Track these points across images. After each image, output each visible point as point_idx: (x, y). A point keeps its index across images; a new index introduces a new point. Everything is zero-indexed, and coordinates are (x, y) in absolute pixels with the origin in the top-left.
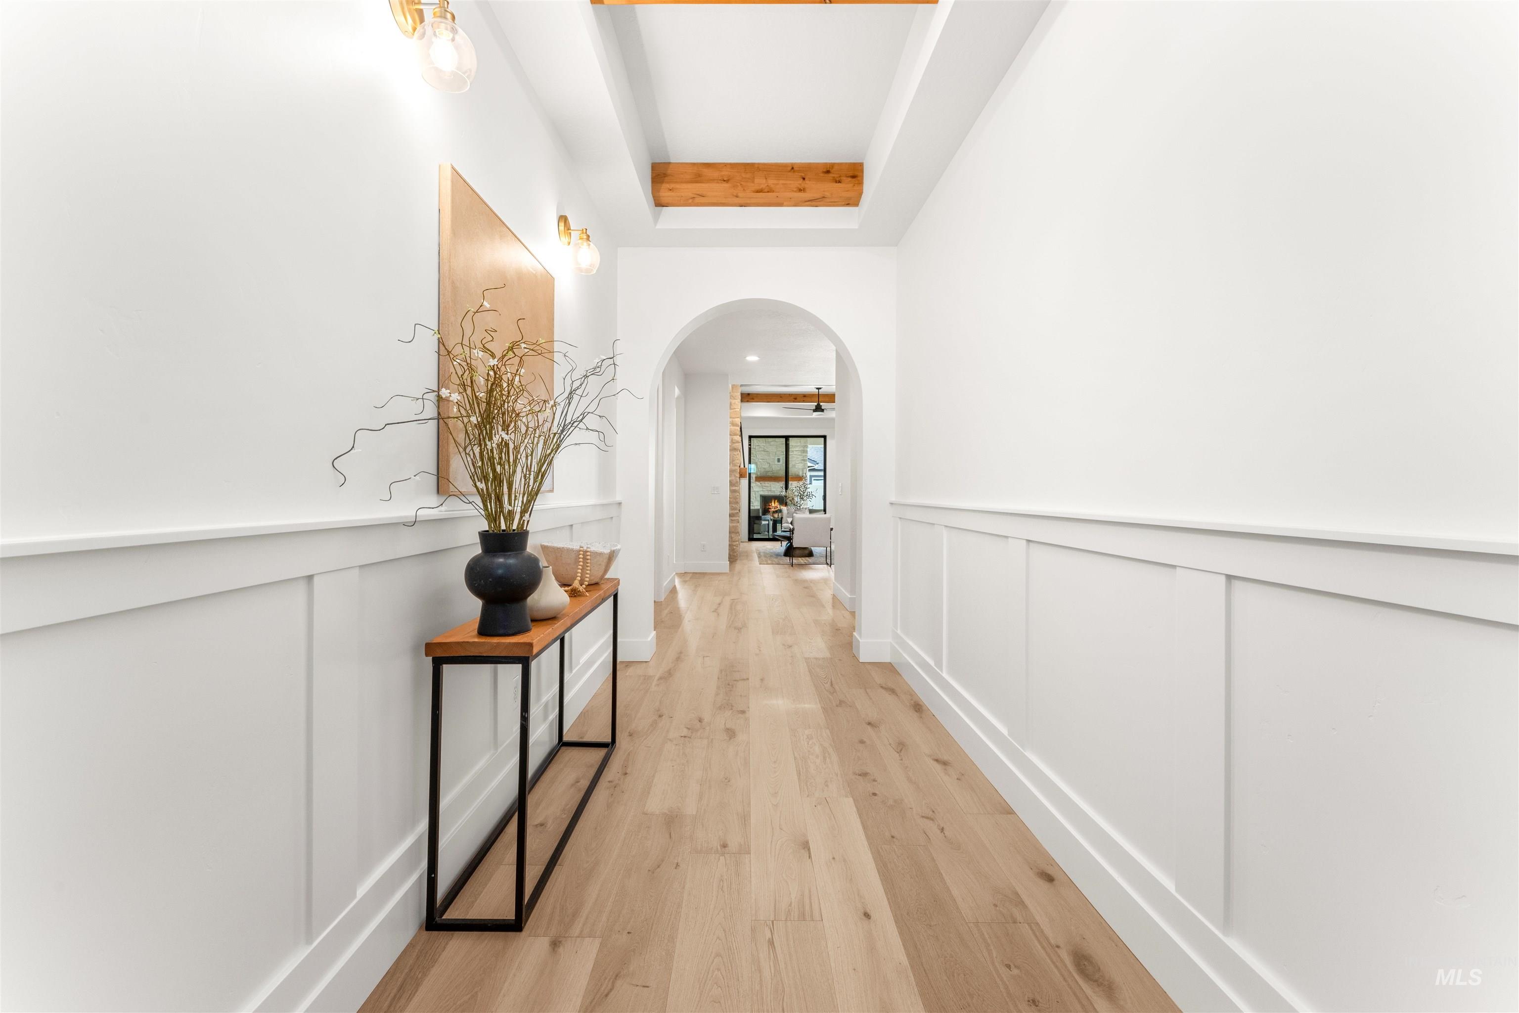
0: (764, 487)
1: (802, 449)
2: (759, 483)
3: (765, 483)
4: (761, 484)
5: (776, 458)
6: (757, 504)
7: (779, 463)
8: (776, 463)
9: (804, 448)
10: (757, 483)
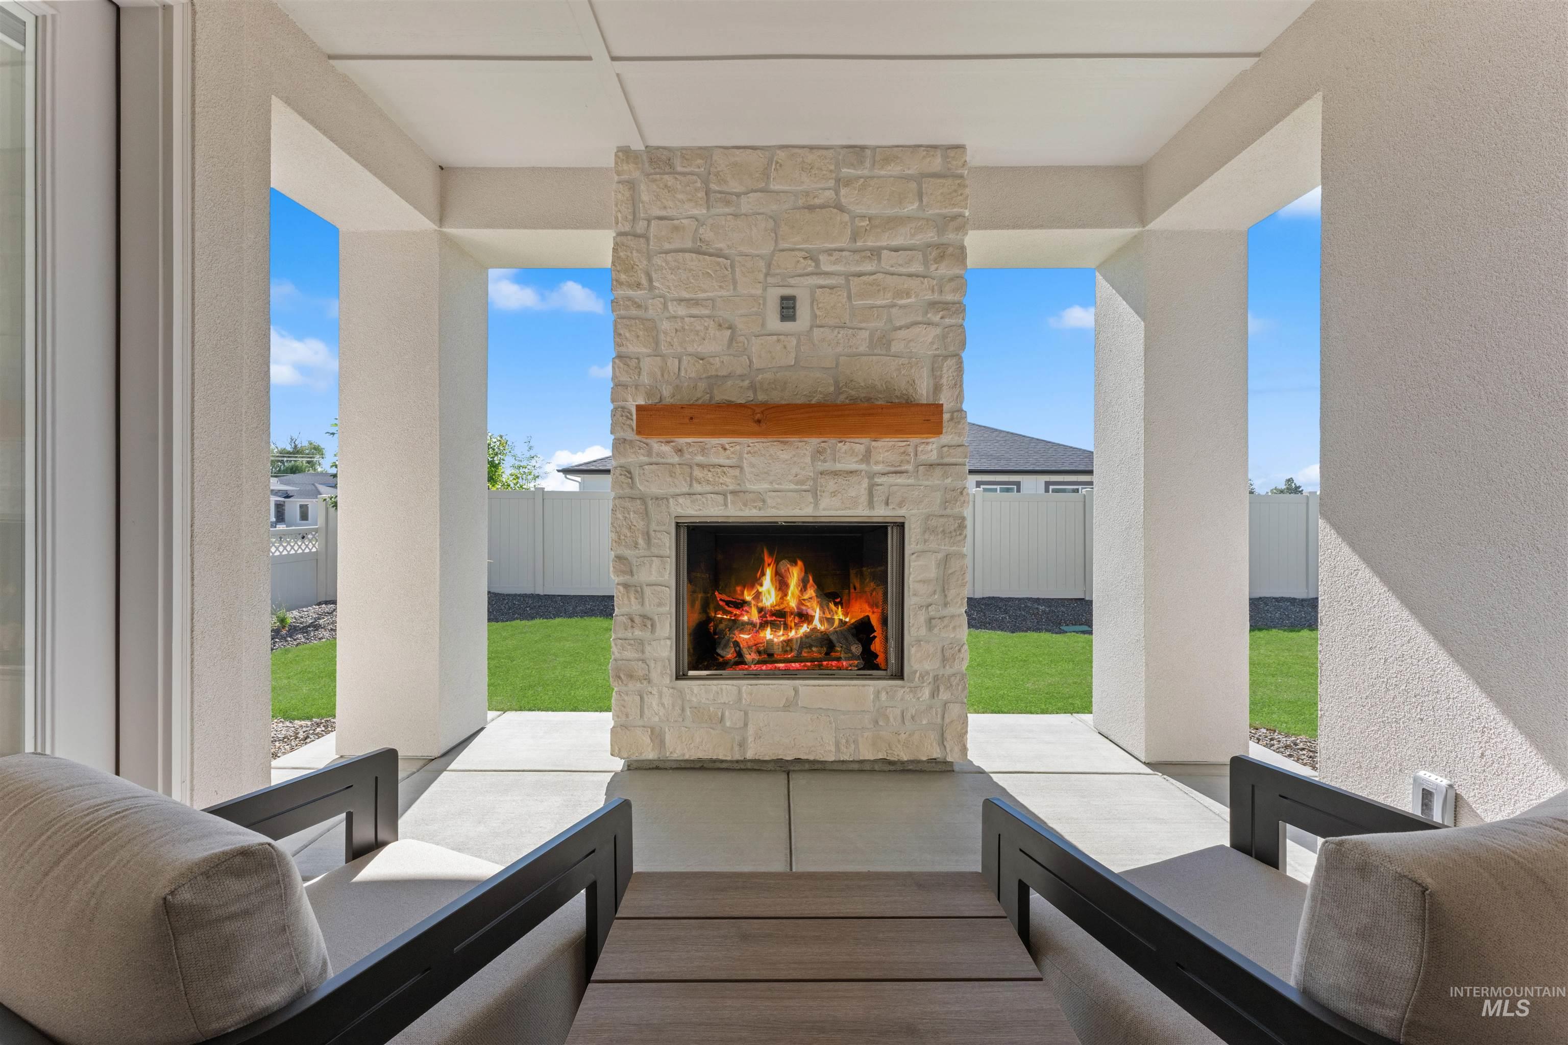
0: (697, 472)
1: (930, 236)
2: (666, 448)
3: (703, 451)
4: (679, 451)
5: (774, 294)
6: (654, 578)
7: (788, 326)
8: (774, 322)
9: (941, 231)
10: (659, 446)
